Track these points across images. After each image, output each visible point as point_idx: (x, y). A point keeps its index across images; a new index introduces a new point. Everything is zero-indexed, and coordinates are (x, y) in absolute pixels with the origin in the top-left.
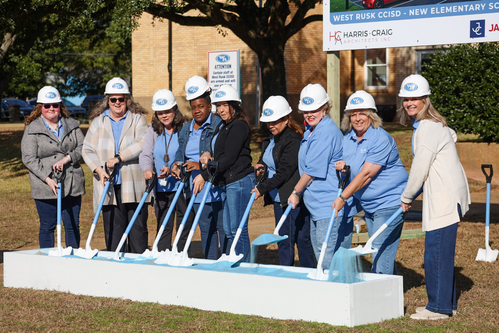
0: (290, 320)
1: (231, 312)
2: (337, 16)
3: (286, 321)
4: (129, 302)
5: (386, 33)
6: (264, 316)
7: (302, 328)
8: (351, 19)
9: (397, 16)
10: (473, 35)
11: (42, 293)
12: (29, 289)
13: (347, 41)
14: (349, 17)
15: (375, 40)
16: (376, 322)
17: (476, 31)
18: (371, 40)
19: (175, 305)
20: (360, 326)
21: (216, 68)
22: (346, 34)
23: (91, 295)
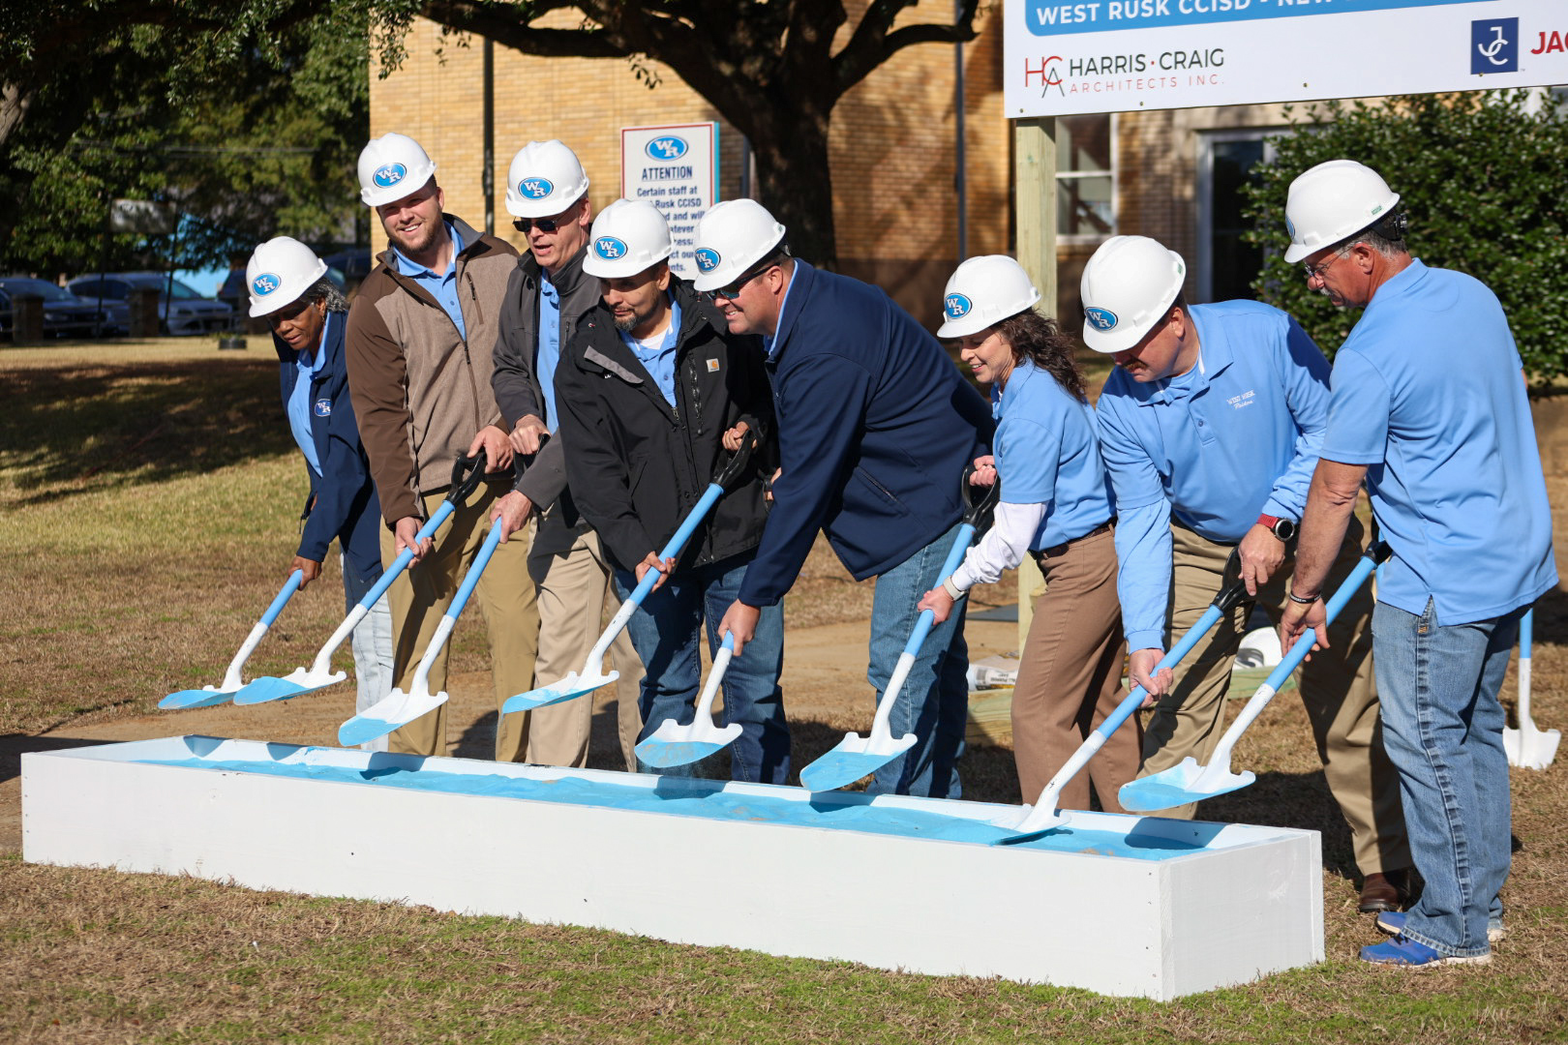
0: (962, 979)
1: (764, 951)
2: (1048, 10)
3: (951, 981)
4: (428, 915)
5: (1203, 63)
6: (872, 965)
7: (1004, 1006)
8: (1093, 19)
9: (1238, 7)
10: (1480, 65)
11: (147, 884)
12: (104, 871)
13: (1079, 87)
14: (1088, 11)
15: (1168, 82)
16: (1241, 983)
17: (1490, 54)
18: (1157, 83)
19: (577, 927)
20: (1194, 998)
21: (645, 176)
22: (1076, 63)
23: (303, 891)
